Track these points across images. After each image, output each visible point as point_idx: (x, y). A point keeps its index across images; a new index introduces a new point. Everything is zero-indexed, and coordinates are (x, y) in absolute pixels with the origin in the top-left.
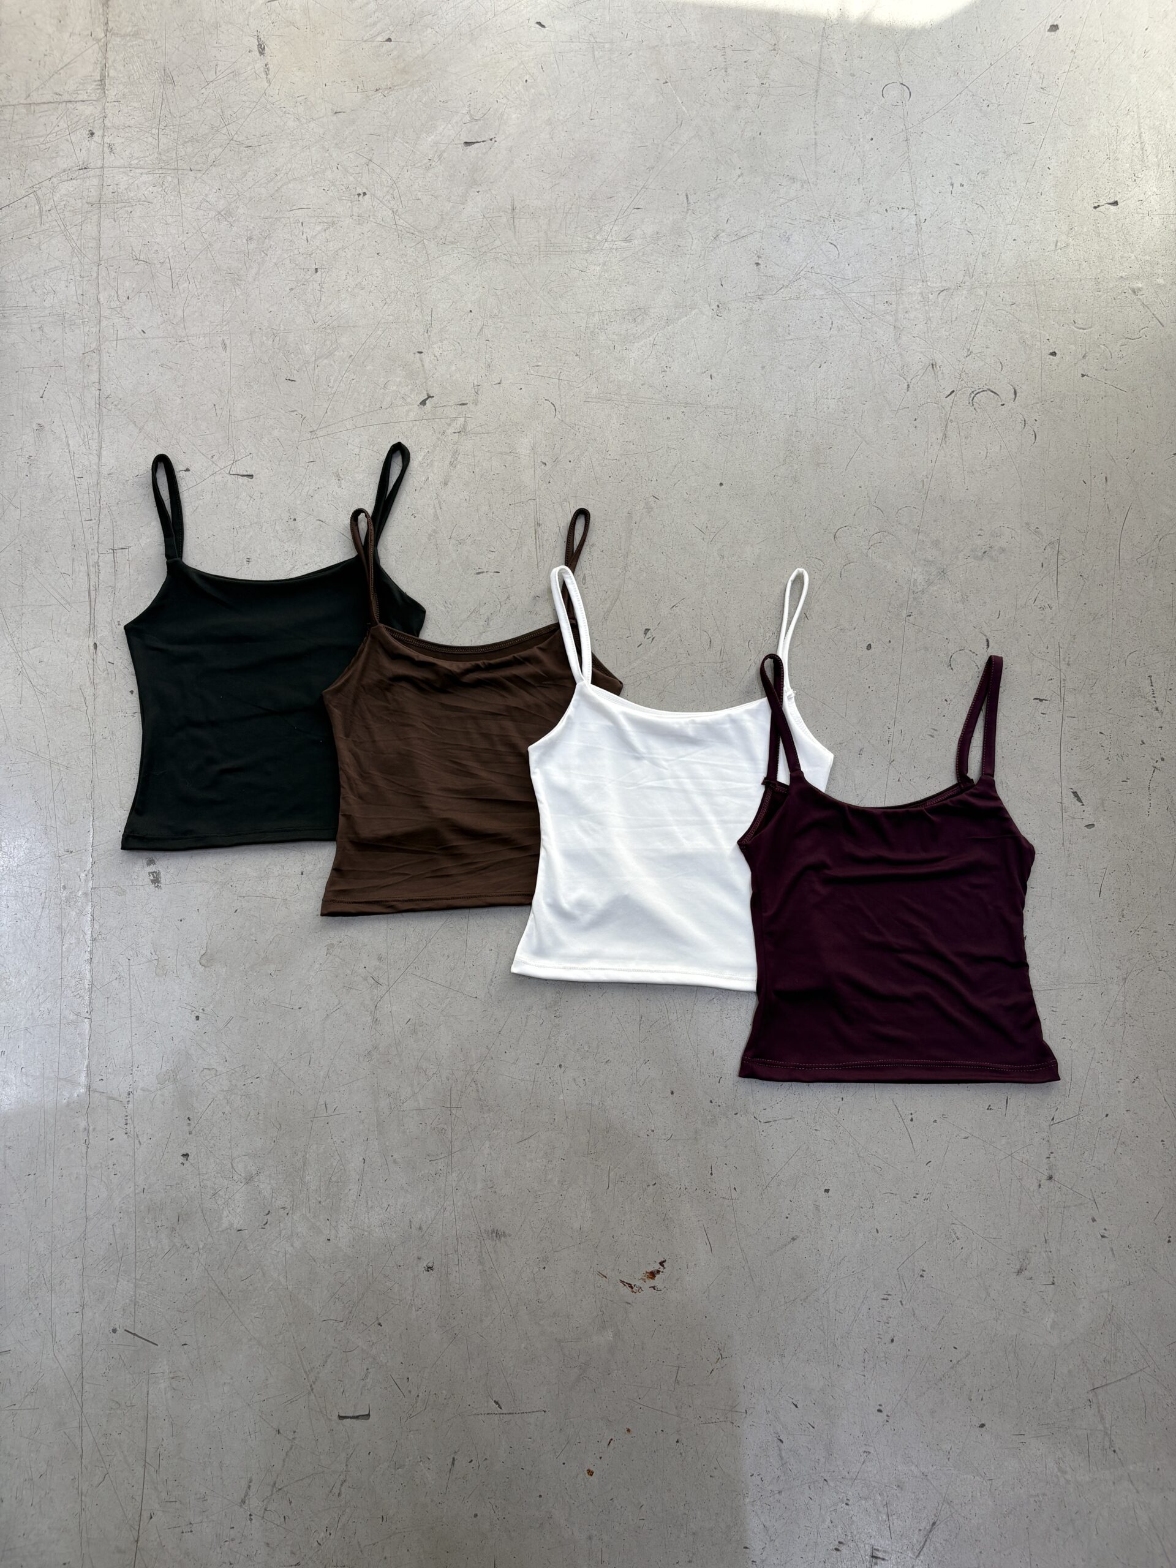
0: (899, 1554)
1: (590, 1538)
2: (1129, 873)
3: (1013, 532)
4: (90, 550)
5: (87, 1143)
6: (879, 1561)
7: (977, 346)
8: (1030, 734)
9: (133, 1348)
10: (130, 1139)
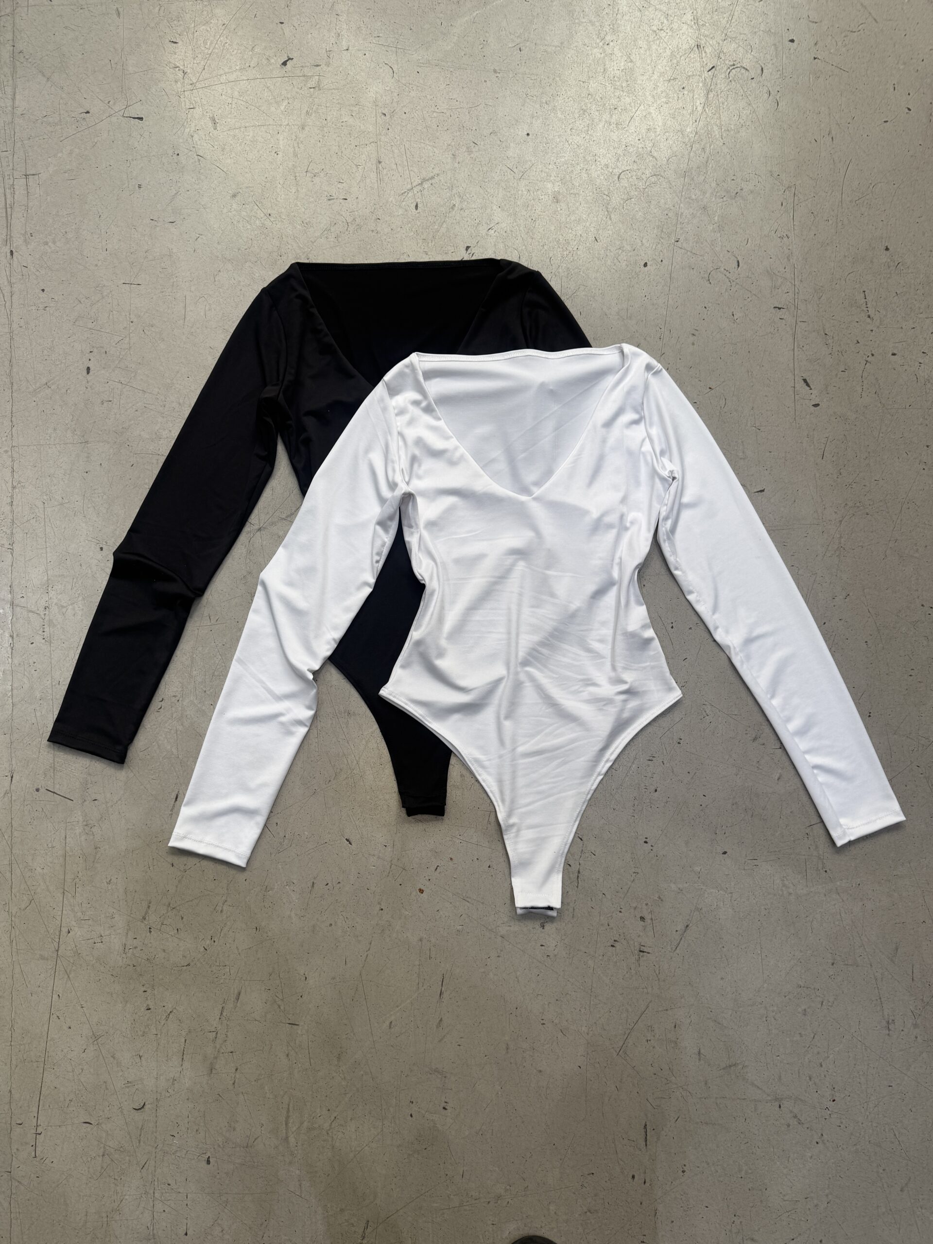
0: (661, 949)
1: (421, 940)
2: (845, 441)
3: (759, 178)
4: (6, 175)
5: (12, 646)
6: (645, 953)
7: (732, 33)
8: (770, 335)
9: (53, 803)
10: (47, 643)
